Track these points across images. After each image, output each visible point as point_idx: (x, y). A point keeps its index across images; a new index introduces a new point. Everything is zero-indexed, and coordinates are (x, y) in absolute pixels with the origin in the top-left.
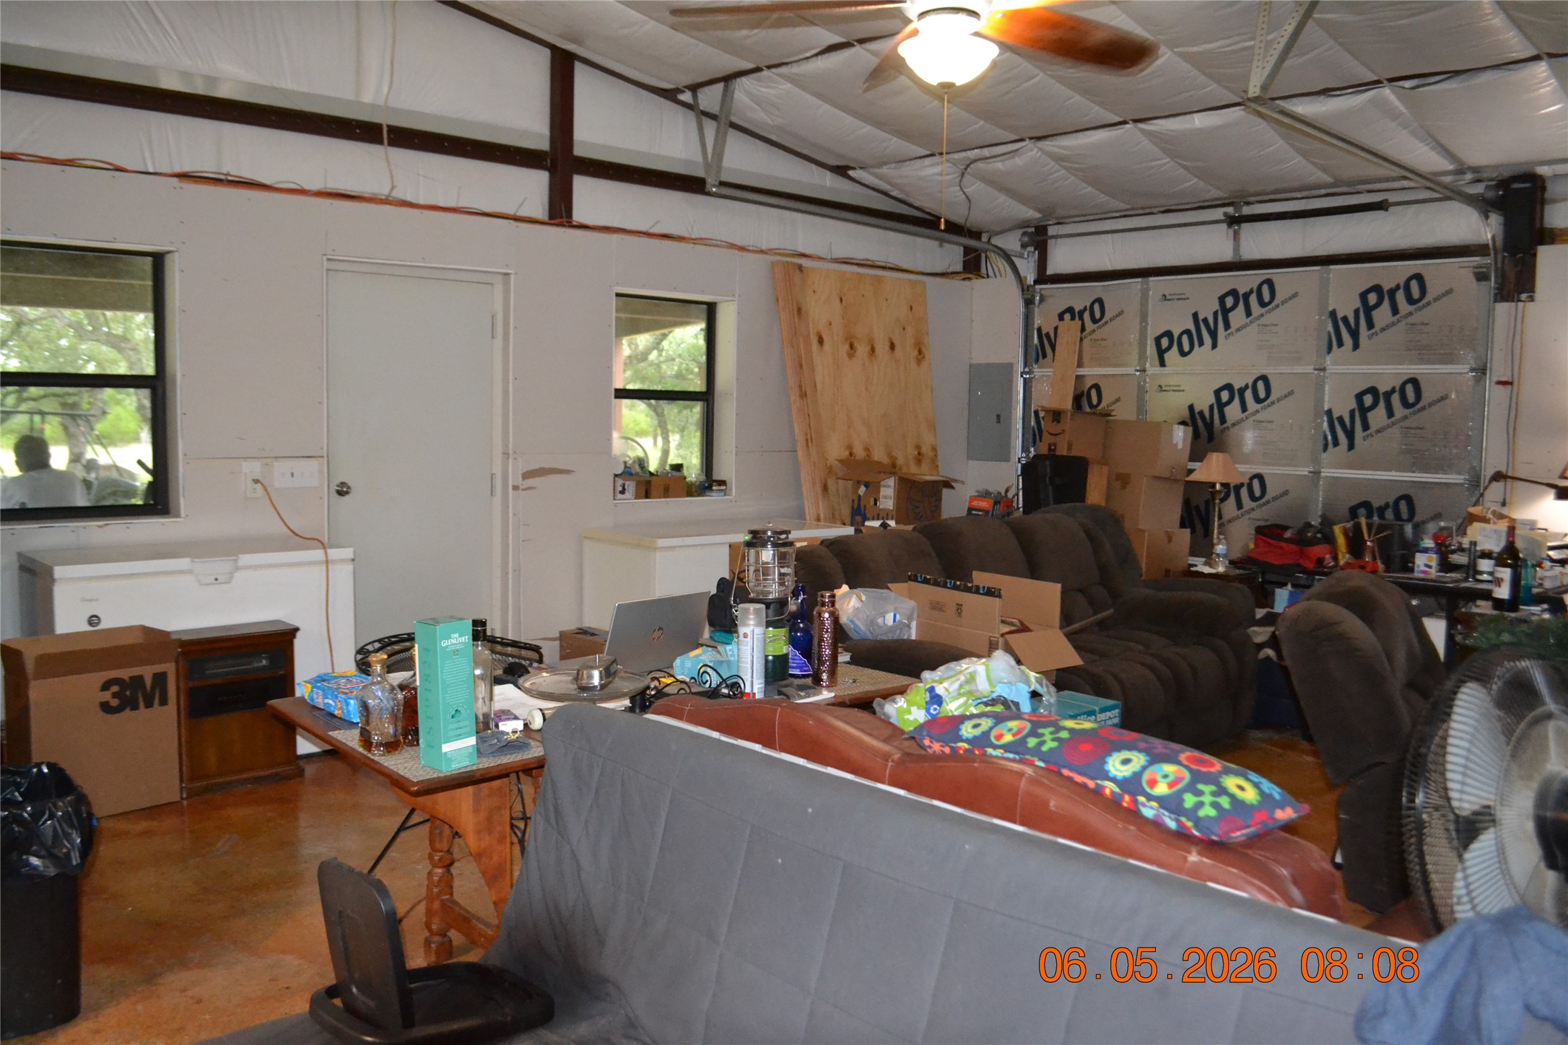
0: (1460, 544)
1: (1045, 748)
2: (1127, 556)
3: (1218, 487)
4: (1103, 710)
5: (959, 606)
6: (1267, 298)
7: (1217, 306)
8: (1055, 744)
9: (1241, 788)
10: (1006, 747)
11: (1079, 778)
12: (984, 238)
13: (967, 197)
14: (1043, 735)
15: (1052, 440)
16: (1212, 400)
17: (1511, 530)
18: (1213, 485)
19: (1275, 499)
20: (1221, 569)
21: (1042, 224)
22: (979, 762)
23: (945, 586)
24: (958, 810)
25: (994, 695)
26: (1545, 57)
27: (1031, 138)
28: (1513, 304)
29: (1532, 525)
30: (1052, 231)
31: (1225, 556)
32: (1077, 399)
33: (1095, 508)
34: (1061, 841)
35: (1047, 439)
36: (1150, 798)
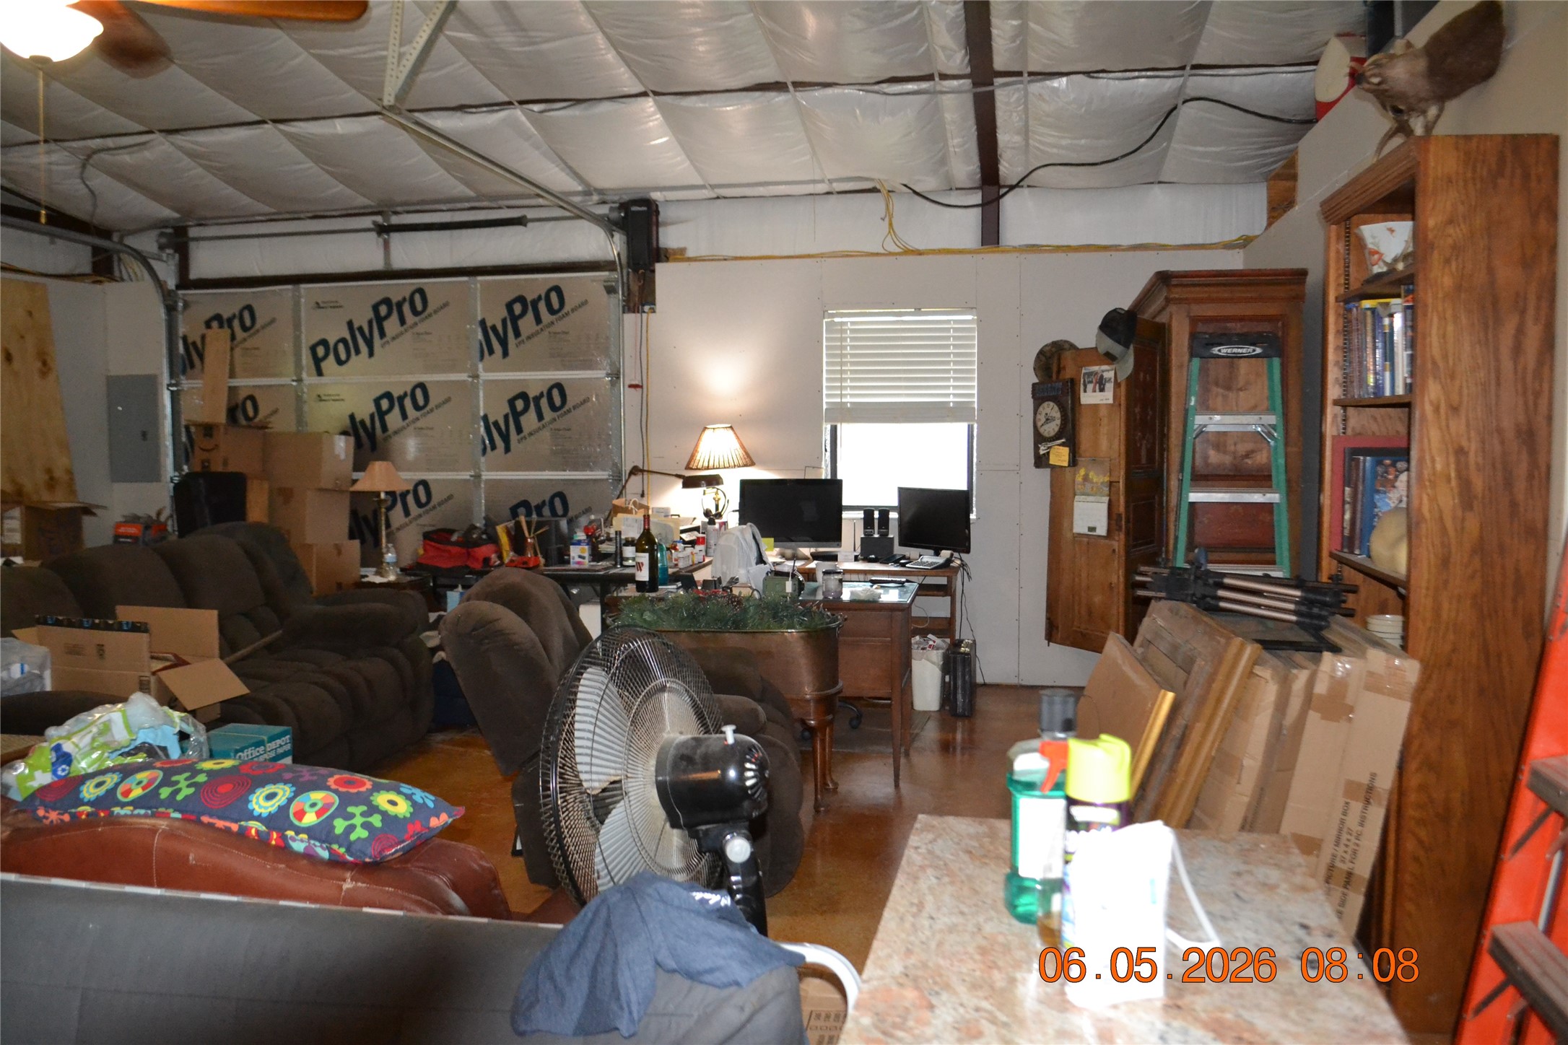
0: (608, 534)
1: (180, 797)
2: (295, 575)
3: (383, 496)
4: (272, 739)
5: (101, 649)
6: (419, 307)
7: (371, 315)
8: (191, 790)
9: (393, 803)
10: (136, 803)
11: (220, 824)
12: (116, 238)
13: (92, 192)
14: (177, 782)
15: (205, 455)
16: (372, 409)
17: (647, 518)
18: (378, 494)
19: (440, 504)
20: (392, 578)
21: (181, 224)
22: (104, 825)
23: (81, 626)
24: (83, 885)
25: (138, 743)
26: (651, 94)
27: (161, 131)
28: (639, 315)
29: (665, 513)
30: (193, 232)
31: (396, 564)
32: (232, 412)
33: (258, 526)
34: (204, 896)
35: (199, 456)
36: (298, 831)
